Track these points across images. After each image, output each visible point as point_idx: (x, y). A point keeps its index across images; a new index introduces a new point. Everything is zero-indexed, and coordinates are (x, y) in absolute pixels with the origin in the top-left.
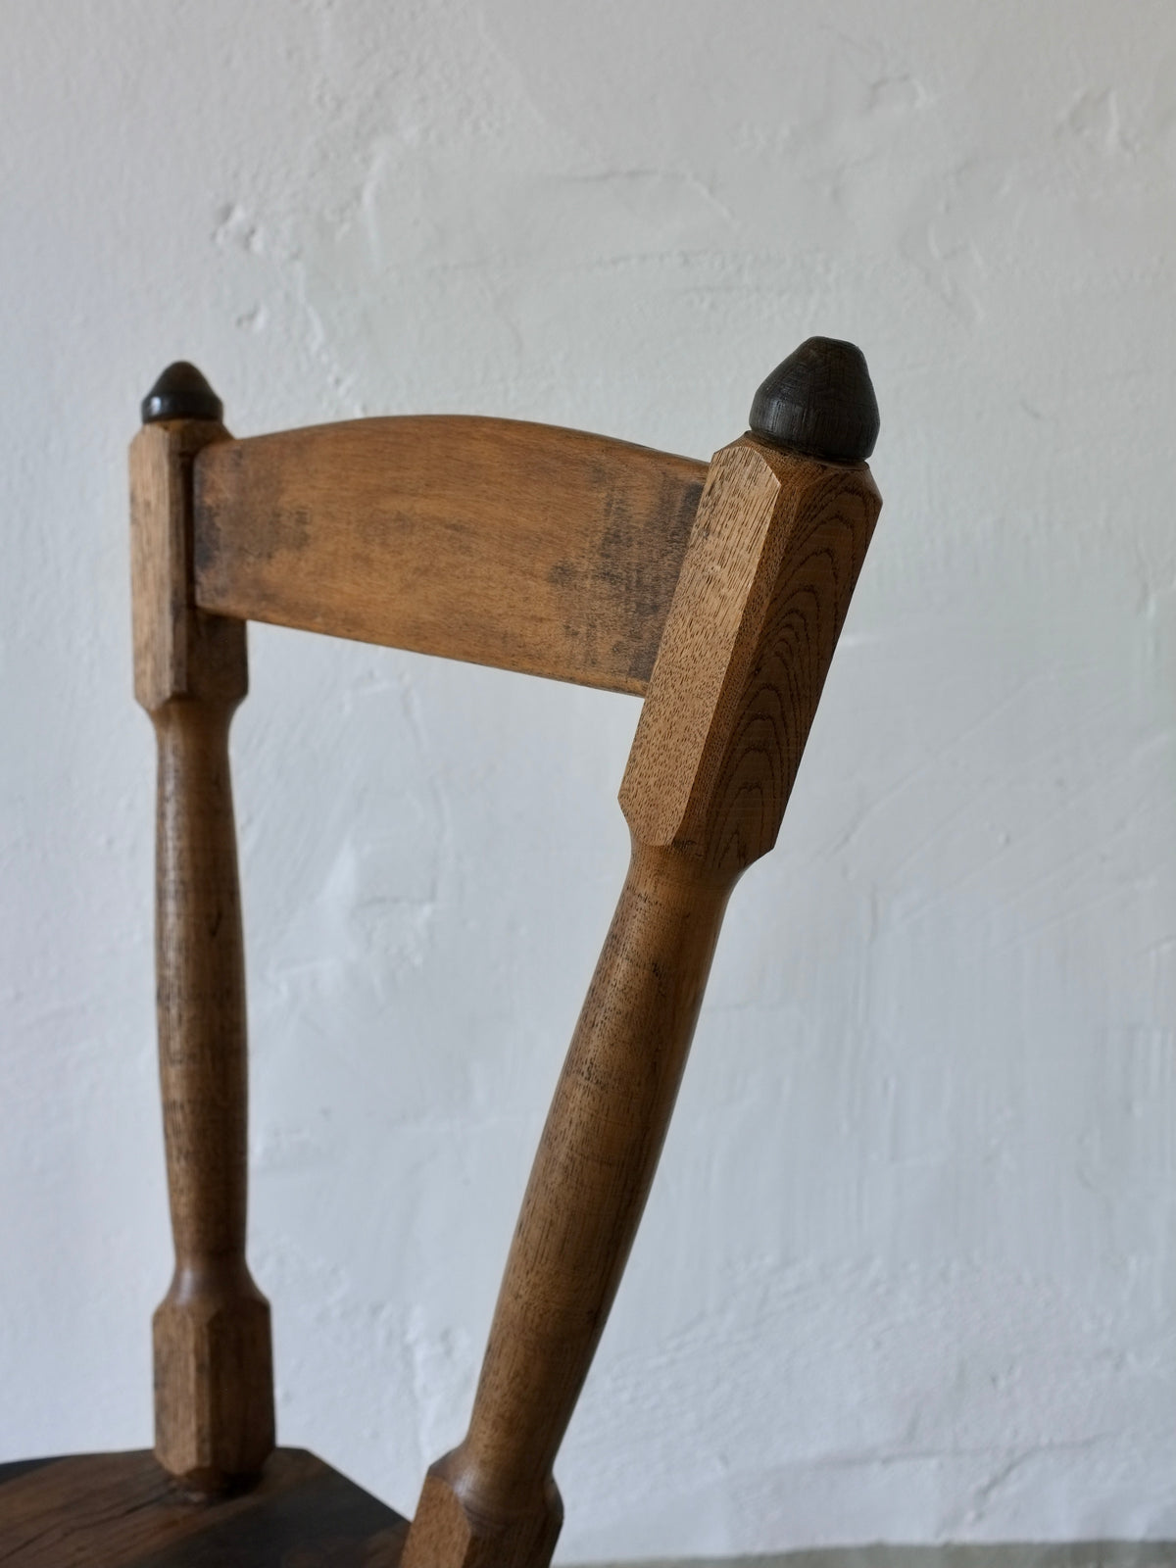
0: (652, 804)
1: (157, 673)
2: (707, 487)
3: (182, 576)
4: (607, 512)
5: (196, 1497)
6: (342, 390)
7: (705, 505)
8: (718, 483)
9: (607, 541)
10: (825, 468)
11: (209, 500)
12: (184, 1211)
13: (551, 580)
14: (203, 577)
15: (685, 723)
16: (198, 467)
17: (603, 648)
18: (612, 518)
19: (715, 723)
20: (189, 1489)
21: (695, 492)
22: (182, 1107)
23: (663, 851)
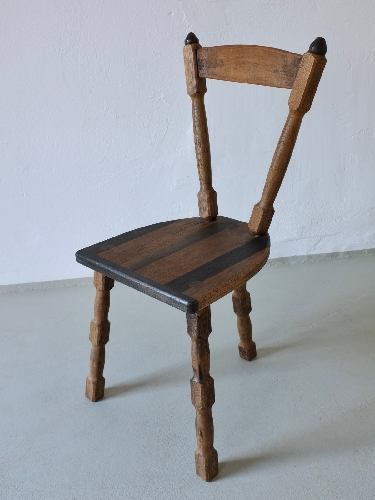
0: (294, 104)
1: (193, 88)
2: (303, 59)
3: (197, 71)
4: (284, 62)
5: (208, 221)
6: (190, 28)
7: (302, 61)
8: (304, 59)
9: (284, 66)
10: (320, 56)
11: (201, 58)
12: (202, 177)
13: (274, 72)
14: (200, 71)
15: (299, 92)
16: (198, 52)
17: (284, 81)
18: (285, 62)
19: (304, 92)
20: (207, 220)
21: (300, 60)
22: (202, 160)
23: (296, 111)
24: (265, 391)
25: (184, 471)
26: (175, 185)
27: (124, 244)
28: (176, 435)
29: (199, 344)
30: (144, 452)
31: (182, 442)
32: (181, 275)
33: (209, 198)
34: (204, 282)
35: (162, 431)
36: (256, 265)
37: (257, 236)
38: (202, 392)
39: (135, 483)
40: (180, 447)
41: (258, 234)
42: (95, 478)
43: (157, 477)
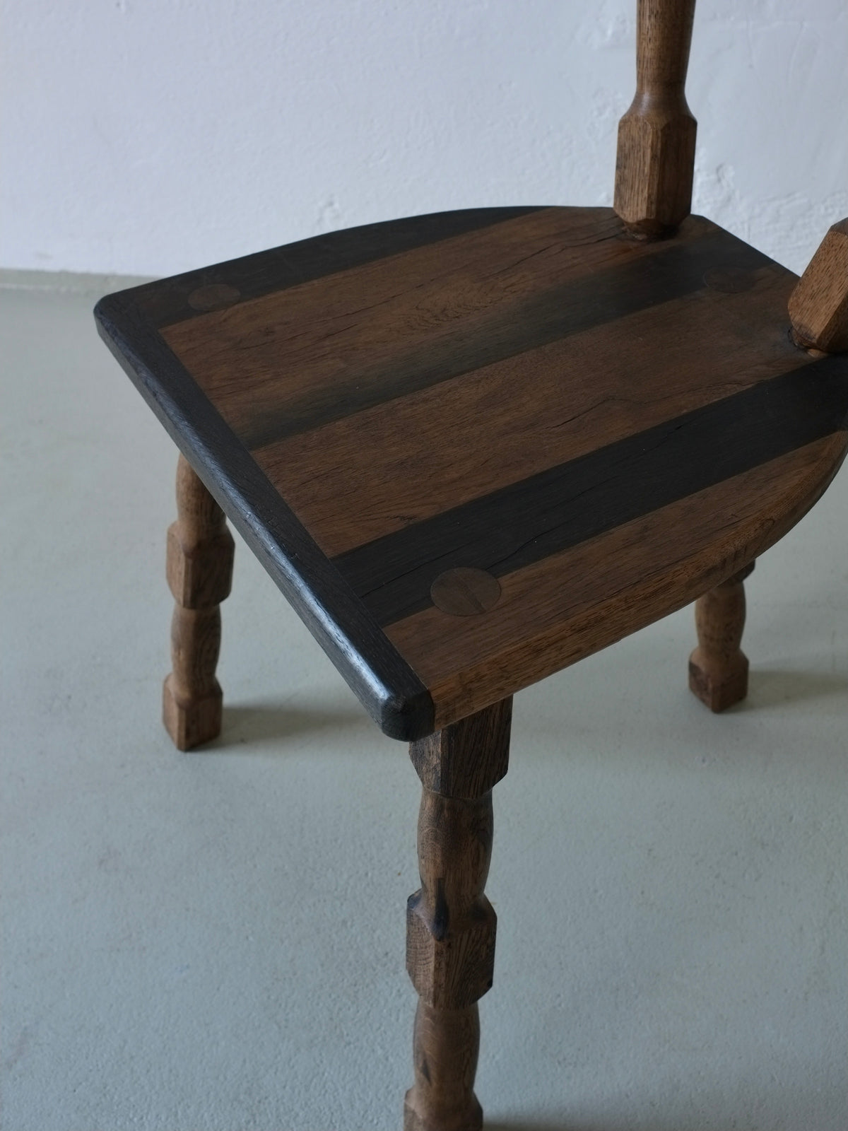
5: (640, 237)
20: (636, 232)
24: (736, 854)
25: (370, 1118)
26: (610, 32)
27: (281, 293)
28: (390, 955)
29: (445, 811)
30: (269, 997)
31: (399, 991)
32: (425, 512)
33: (659, 146)
34: (505, 580)
35: (352, 926)
36: (762, 525)
37: (813, 354)
38: (438, 964)
39: (202, 1116)
40: (385, 1011)
41: (819, 349)
42: (87, 1058)
43: (277, 1117)
